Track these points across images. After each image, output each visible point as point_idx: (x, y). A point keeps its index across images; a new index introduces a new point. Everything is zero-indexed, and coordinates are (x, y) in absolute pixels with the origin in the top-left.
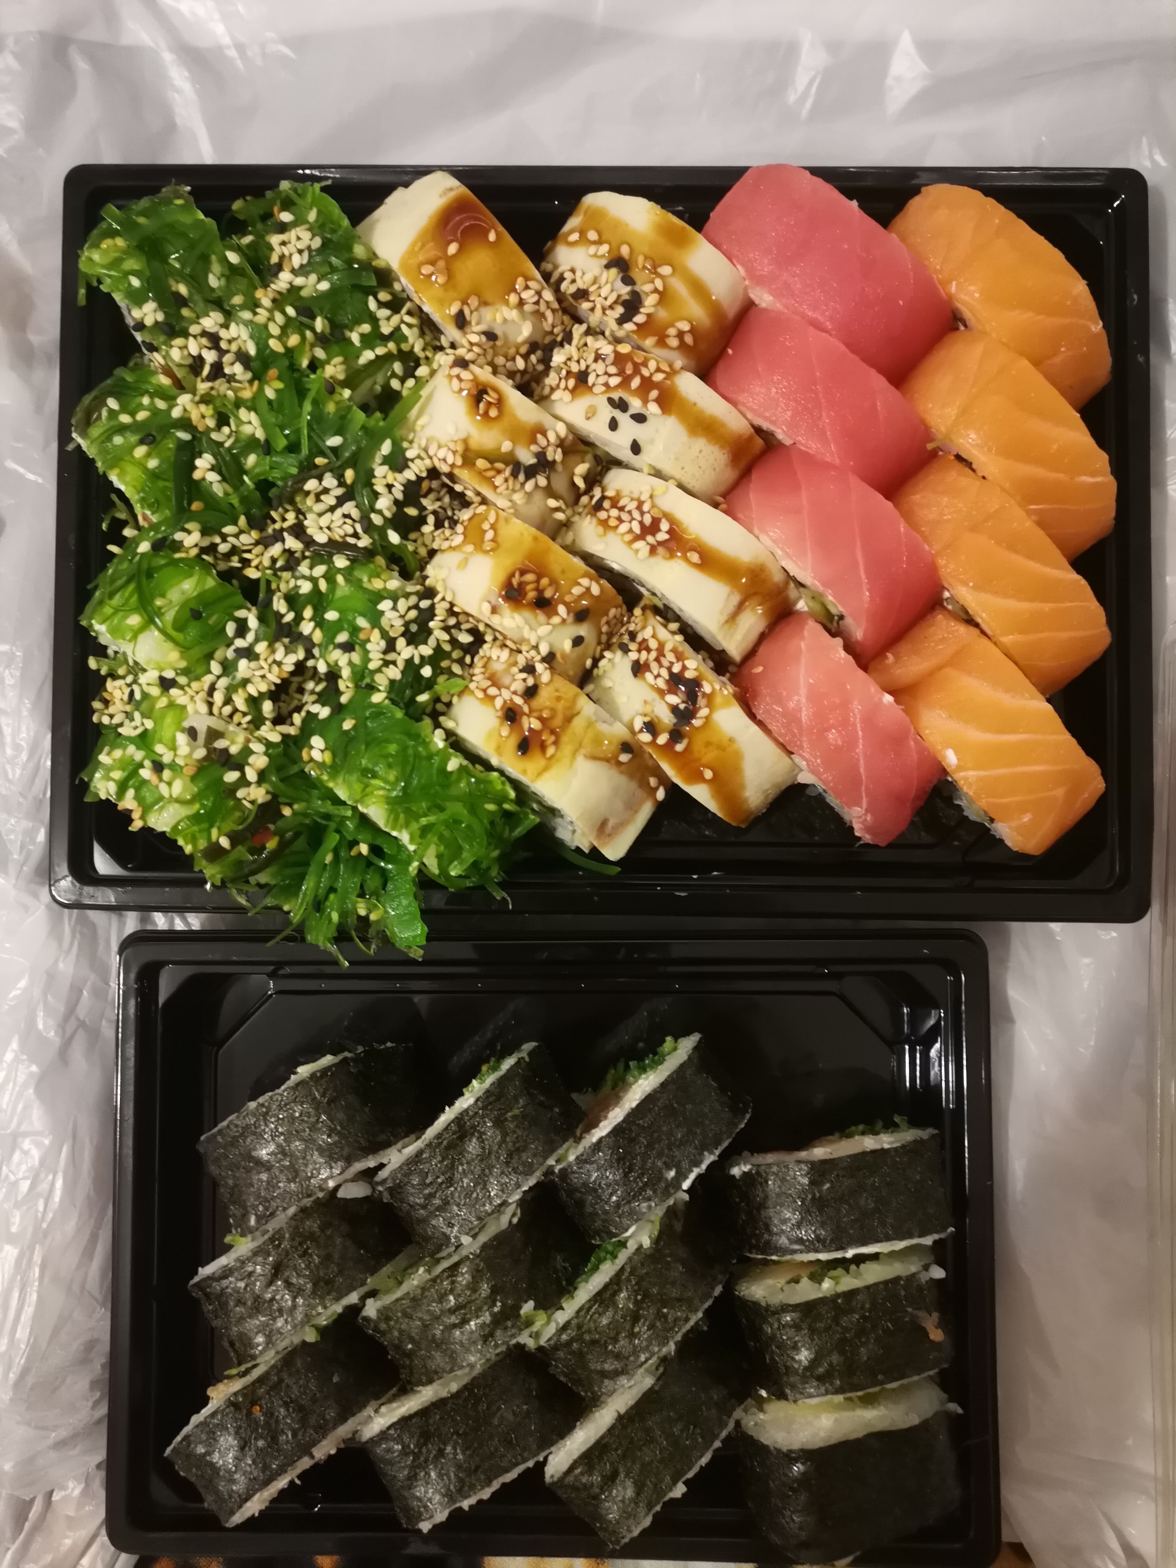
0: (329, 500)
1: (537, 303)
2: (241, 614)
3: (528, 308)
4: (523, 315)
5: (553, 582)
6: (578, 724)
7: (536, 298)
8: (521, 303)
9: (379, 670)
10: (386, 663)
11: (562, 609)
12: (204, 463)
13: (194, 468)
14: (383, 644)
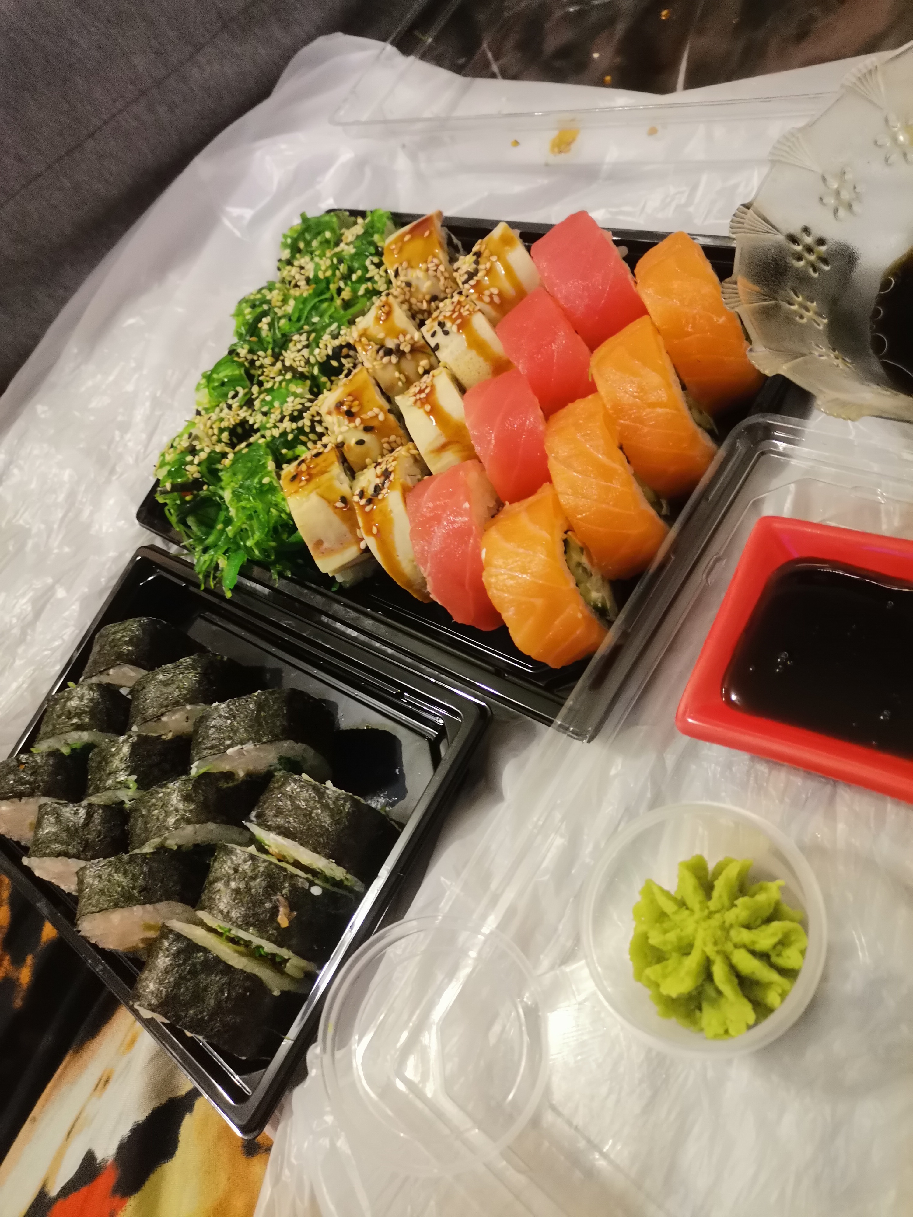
0: (299, 346)
1: (436, 271)
2: (239, 389)
3: (431, 272)
4: (428, 277)
5: (361, 405)
6: (326, 476)
7: (435, 268)
8: (427, 270)
9: (270, 429)
10: (275, 426)
11: (358, 421)
12: (266, 320)
13: (261, 321)
14: (279, 417)
